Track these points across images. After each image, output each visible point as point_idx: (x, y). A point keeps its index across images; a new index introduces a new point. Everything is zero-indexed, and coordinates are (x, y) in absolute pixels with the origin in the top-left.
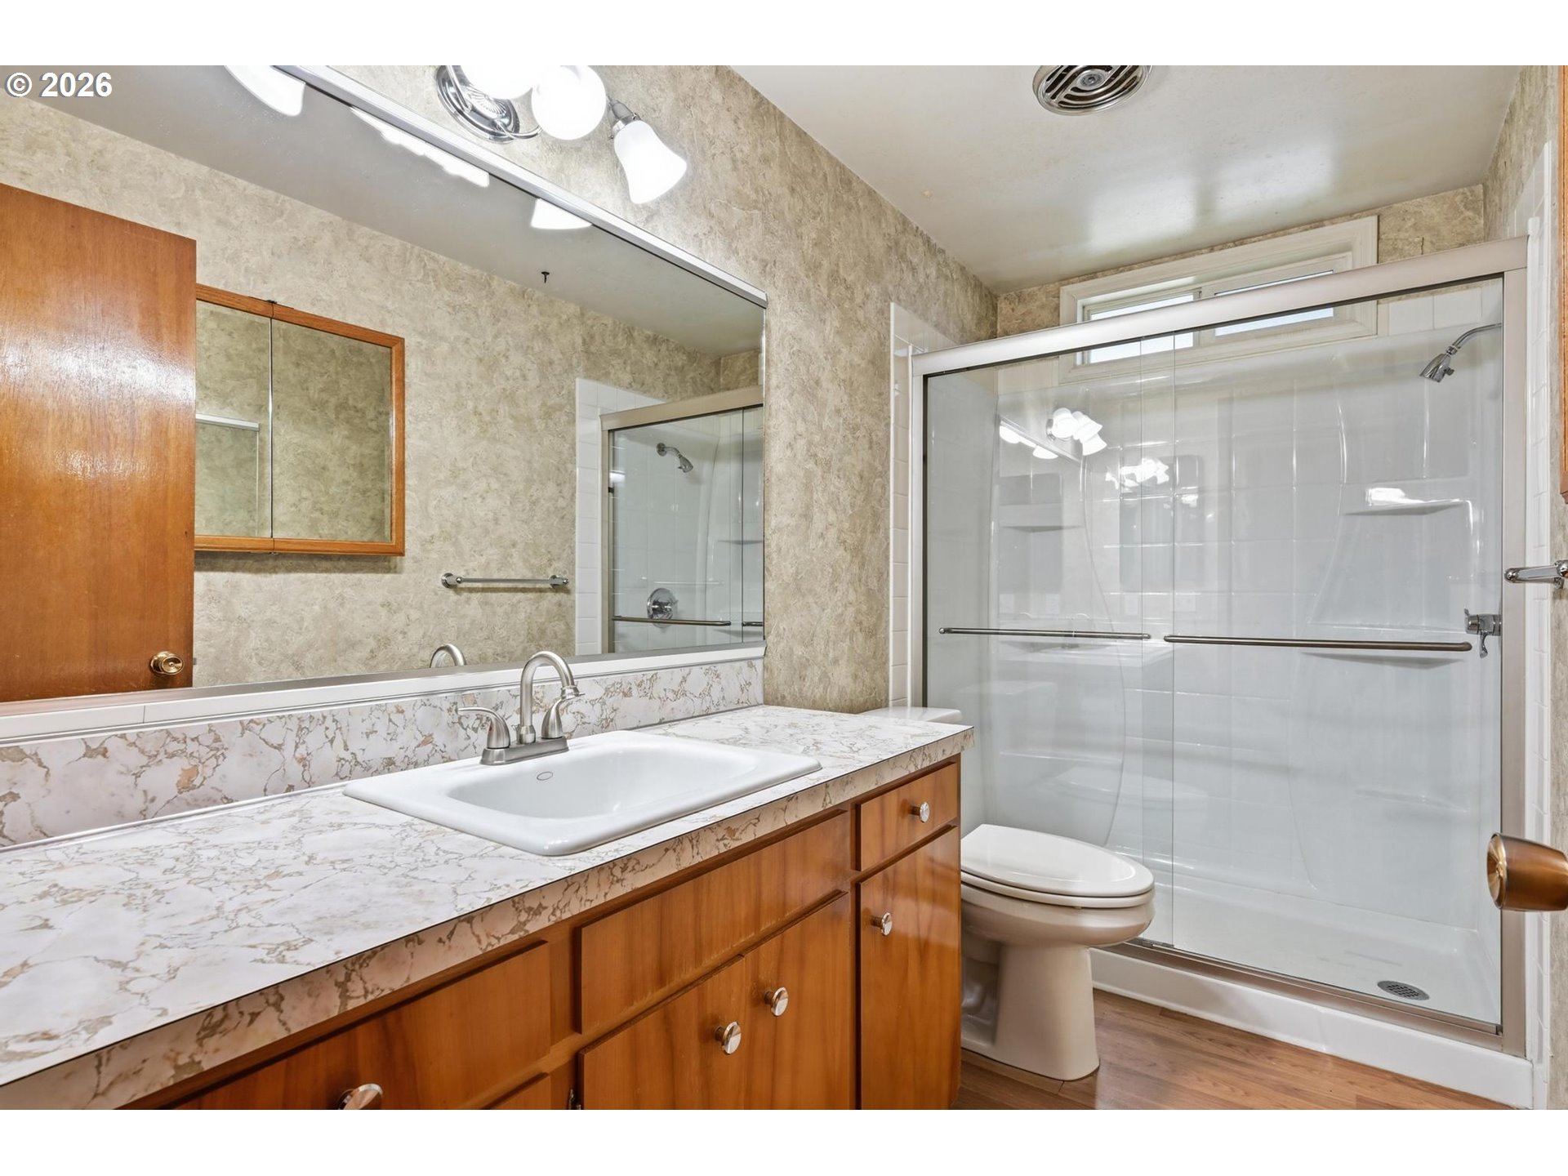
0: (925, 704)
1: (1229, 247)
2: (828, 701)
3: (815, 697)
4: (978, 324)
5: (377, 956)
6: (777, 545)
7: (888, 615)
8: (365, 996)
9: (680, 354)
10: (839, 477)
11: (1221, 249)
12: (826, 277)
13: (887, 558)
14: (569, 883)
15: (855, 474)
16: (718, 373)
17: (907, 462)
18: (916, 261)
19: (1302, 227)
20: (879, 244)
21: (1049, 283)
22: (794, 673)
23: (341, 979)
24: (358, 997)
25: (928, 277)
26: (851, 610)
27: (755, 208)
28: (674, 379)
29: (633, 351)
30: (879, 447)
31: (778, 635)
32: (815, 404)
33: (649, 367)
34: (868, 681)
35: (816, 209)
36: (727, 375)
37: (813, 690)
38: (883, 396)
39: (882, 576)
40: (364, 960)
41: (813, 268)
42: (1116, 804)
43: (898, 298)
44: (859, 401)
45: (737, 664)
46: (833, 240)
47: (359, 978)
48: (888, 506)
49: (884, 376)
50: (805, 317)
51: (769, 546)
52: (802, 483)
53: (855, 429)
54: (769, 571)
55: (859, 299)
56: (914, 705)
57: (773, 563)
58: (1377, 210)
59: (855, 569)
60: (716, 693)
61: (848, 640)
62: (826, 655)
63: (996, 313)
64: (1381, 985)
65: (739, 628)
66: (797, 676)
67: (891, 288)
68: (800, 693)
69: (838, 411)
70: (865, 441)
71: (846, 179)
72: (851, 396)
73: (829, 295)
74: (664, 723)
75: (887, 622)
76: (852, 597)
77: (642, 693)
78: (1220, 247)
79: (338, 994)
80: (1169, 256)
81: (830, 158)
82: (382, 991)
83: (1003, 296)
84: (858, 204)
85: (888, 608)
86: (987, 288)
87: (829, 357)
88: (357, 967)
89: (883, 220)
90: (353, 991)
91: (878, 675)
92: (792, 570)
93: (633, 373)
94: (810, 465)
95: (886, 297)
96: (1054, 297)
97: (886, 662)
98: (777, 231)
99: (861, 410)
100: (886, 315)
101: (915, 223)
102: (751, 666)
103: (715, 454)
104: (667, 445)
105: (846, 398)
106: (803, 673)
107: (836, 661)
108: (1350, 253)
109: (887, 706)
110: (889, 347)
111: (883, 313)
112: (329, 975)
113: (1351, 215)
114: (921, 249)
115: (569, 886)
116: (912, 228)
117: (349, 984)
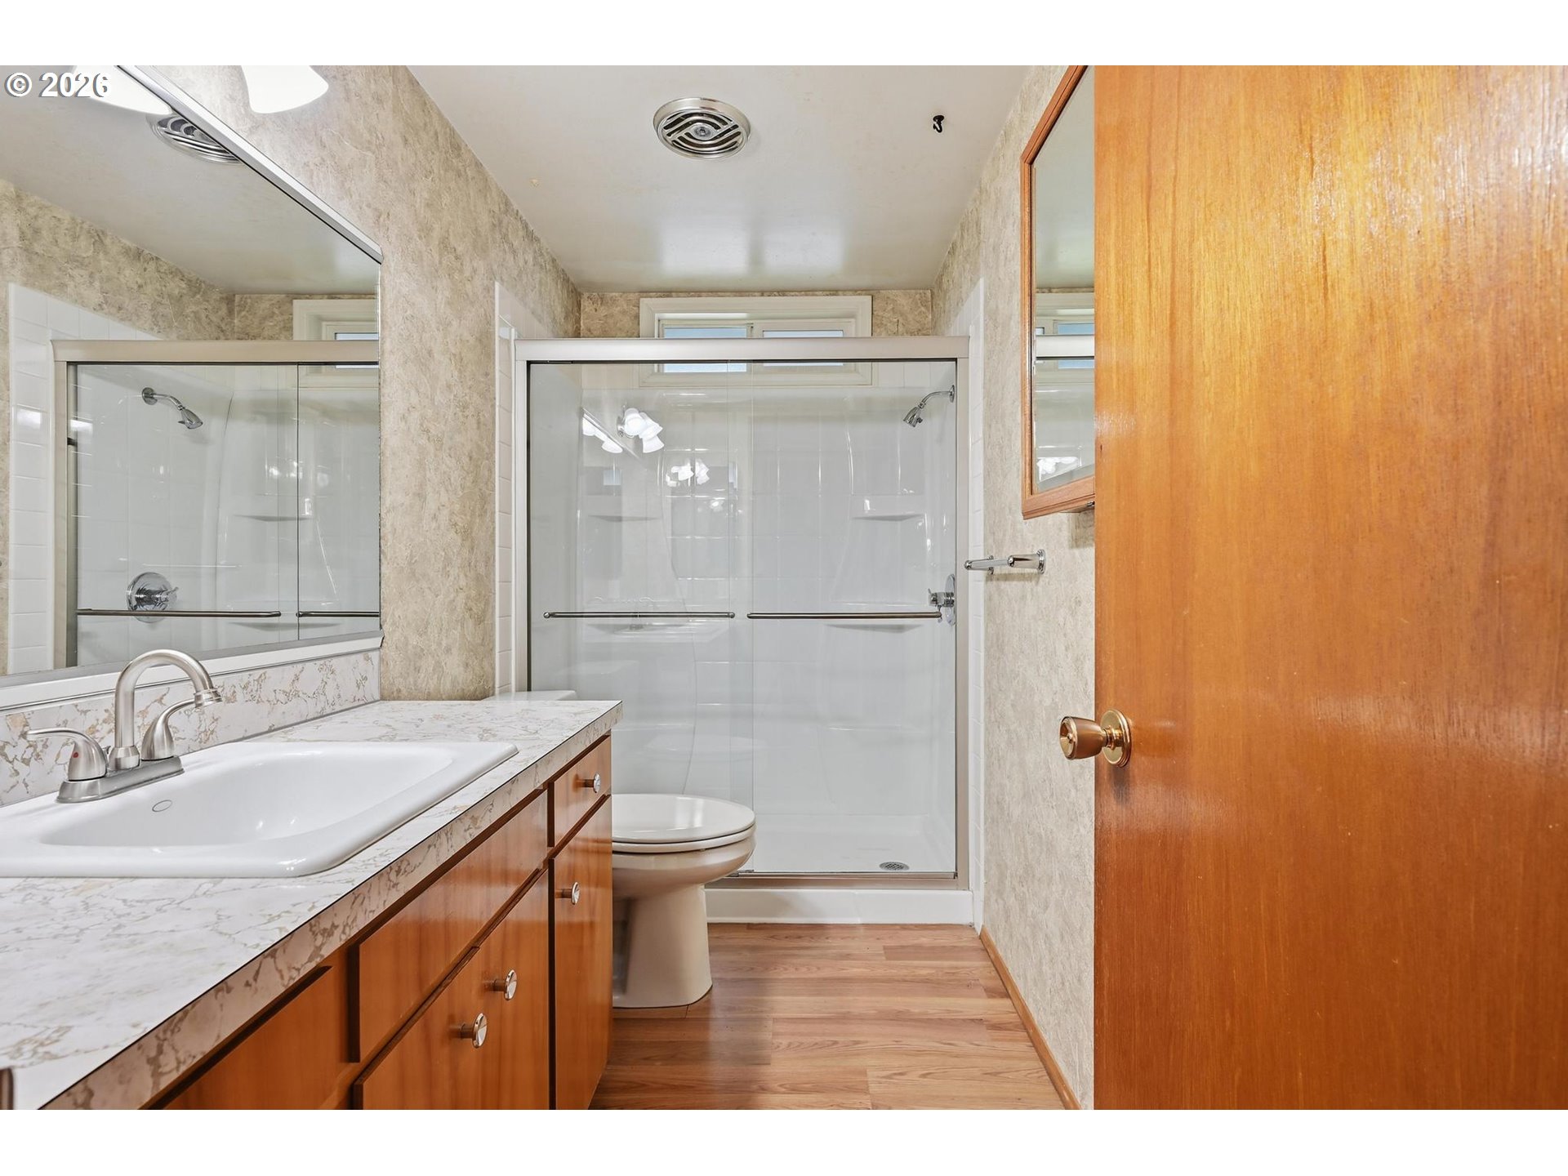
0: (529, 689)
1: (775, 296)
2: (442, 692)
3: (429, 689)
4: (566, 317)
5: (189, 1015)
6: (392, 525)
7: (494, 601)
8: (178, 1068)
9: (177, 279)
10: (450, 456)
11: (769, 296)
12: (437, 243)
13: (494, 542)
14: (356, 895)
15: (465, 454)
16: (231, 312)
17: (510, 446)
18: (516, 244)
19: (825, 293)
20: (485, 220)
21: (630, 292)
22: (410, 665)
23: (153, 1053)
24: (170, 1072)
25: (526, 263)
26: (462, 595)
27: (368, 149)
28: (169, 311)
29: (104, 263)
30: (485, 427)
31: (394, 623)
32: (428, 375)
33: (130, 289)
34: (477, 668)
35: (429, 168)
36: (245, 316)
37: (428, 682)
38: (488, 375)
39: (489, 560)
40: (176, 1025)
41: (426, 231)
42: (690, 762)
43: (501, 277)
44: (468, 378)
45: (353, 657)
46: (443, 205)
47: (171, 1048)
48: (494, 490)
49: (490, 355)
50: (417, 280)
51: (385, 526)
52: (415, 459)
53: (465, 407)
54: (385, 554)
55: (467, 274)
56: (519, 690)
57: (389, 544)
58: (872, 292)
59: (465, 553)
60: (331, 692)
61: (459, 627)
62: (439, 644)
63: (580, 309)
64: (881, 866)
65: (294, 620)
66: (412, 668)
67: (495, 267)
68: (415, 685)
69: (449, 387)
70: (474, 421)
71: (456, 147)
72: (460, 371)
73: (440, 263)
74: (275, 730)
75: (494, 607)
76: (462, 583)
77: (249, 697)
78: (768, 294)
79: (150, 1073)
80: (731, 292)
81: (440, 114)
82: (194, 1057)
83: (586, 295)
84: (466, 173)
85: (494, 594)
86: (572, 284)
87: (441, 328)
88: (169, 1033)
89: (488, 196)
90: (166, 1065)
91: (485, 663)
92: (407, 553)
93: (104, 292)
94: (423, 441)
95: (492, 275)
96: (635, 306)
97: (492, 649)
98: (391, 181)
99: (470, 387)
100: (491, 292)
101: (515, 206)
102: (367, 659)
103: (229, 410)
104: (156, 391)
105: (456, 373)
106: (418, 664)
107: (448, 650)
108: (853, 320)
109: (493, 694)
110: (494, 326)
111: (489, 290)
112: (140, 1051)
113: (856, 291)
114: (521, 233)
115: (356, 898)
116: (513, 210)
117: (161, 1057)
